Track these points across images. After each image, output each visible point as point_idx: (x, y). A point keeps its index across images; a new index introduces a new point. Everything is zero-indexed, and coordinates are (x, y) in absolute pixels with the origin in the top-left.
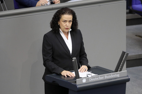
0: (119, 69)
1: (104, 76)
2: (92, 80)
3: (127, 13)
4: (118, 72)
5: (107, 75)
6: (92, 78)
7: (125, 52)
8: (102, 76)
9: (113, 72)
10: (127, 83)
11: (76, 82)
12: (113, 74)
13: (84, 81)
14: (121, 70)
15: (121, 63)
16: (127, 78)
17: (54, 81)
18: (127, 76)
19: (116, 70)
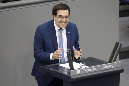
0: (113, 60)
1: (98, 67)
2: (86, 71)
3: (120, 5)
4: (112, 63)
5: (101, 66)
6: (86, 69)
7: (119, 43)
8: (96, 67)
9: (107, 63)
10: (121, 74)
11: (70, 73)
12: (107, 65)
13: (78, 72)
14: (114, 61)
15: (115, 54)
16: (121, 68)
17: (48, 73)
18: (121, 67)
19: (110, 61)
